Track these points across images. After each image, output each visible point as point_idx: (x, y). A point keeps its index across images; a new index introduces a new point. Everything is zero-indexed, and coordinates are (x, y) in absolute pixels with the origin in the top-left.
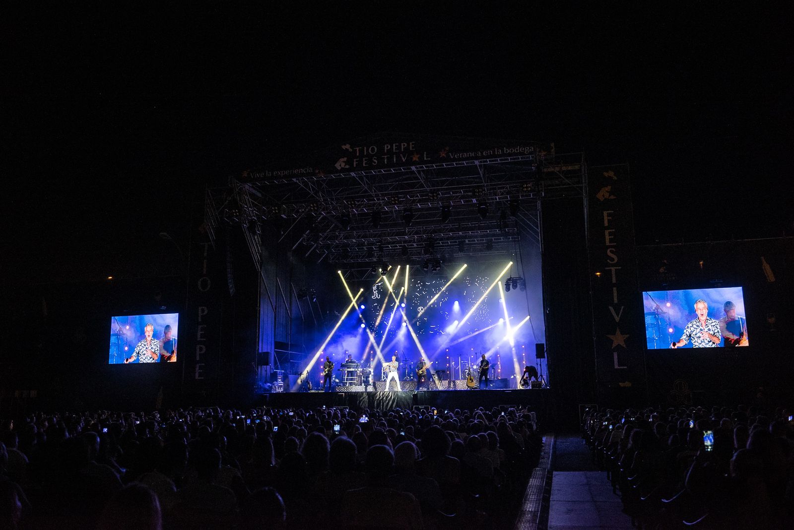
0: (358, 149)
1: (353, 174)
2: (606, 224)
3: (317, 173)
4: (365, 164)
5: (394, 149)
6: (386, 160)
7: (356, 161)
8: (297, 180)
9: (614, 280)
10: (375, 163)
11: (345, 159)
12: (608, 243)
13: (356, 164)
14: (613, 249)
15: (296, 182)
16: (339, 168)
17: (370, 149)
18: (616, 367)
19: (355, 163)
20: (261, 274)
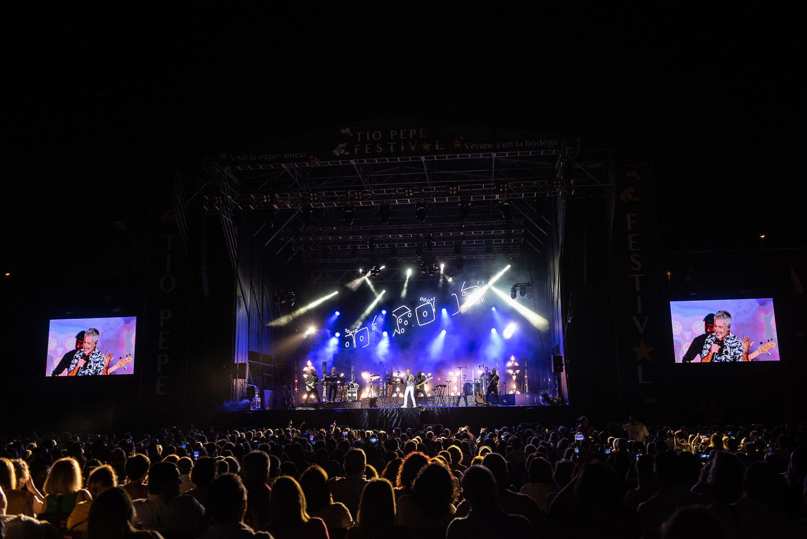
0: (359, 133)
1: (352, 162)
2: (629, 228)
3: (311, 159)
4: (368, 151)
5: (402, 135)
6: (392, 148)
7: (358, 147)
8: (286, 165)
9: (638, 289)
10: (379, 150)
11: (344, 145)
12: (631, 249)
13: (358, 150)
14: (637, 255)
15: (285, 168)
16: (337, 154)
17: (374, 134)
18: (640, 381)
19: (356, 150)
20: (237, 272)
